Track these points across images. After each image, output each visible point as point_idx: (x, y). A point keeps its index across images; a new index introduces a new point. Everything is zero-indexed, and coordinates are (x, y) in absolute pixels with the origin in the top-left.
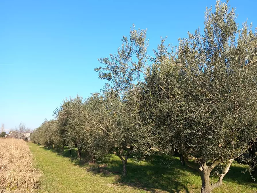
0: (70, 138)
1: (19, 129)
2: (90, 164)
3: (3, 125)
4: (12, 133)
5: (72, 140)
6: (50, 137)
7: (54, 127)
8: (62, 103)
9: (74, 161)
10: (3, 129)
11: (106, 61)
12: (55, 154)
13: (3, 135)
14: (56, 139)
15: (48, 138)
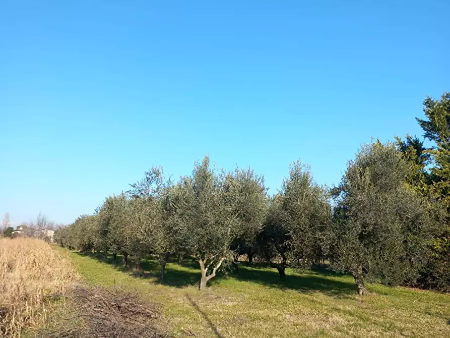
0: (112, 240)
1: (35, 223)
2: (134, 270)
3: (7, 216)
4: (21, 228)
5: (115, 243)
6: (89, 239)
7: (95, 226)
8: (105, 201)
9: (118, 267)
10: (7, 223)
11: (134, 186)
12: (94, 260)
13: (9, 233)
14: (97, 240)
15: (86, 240)
